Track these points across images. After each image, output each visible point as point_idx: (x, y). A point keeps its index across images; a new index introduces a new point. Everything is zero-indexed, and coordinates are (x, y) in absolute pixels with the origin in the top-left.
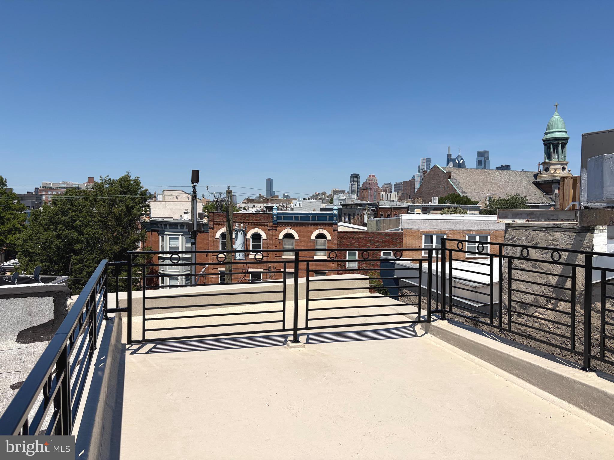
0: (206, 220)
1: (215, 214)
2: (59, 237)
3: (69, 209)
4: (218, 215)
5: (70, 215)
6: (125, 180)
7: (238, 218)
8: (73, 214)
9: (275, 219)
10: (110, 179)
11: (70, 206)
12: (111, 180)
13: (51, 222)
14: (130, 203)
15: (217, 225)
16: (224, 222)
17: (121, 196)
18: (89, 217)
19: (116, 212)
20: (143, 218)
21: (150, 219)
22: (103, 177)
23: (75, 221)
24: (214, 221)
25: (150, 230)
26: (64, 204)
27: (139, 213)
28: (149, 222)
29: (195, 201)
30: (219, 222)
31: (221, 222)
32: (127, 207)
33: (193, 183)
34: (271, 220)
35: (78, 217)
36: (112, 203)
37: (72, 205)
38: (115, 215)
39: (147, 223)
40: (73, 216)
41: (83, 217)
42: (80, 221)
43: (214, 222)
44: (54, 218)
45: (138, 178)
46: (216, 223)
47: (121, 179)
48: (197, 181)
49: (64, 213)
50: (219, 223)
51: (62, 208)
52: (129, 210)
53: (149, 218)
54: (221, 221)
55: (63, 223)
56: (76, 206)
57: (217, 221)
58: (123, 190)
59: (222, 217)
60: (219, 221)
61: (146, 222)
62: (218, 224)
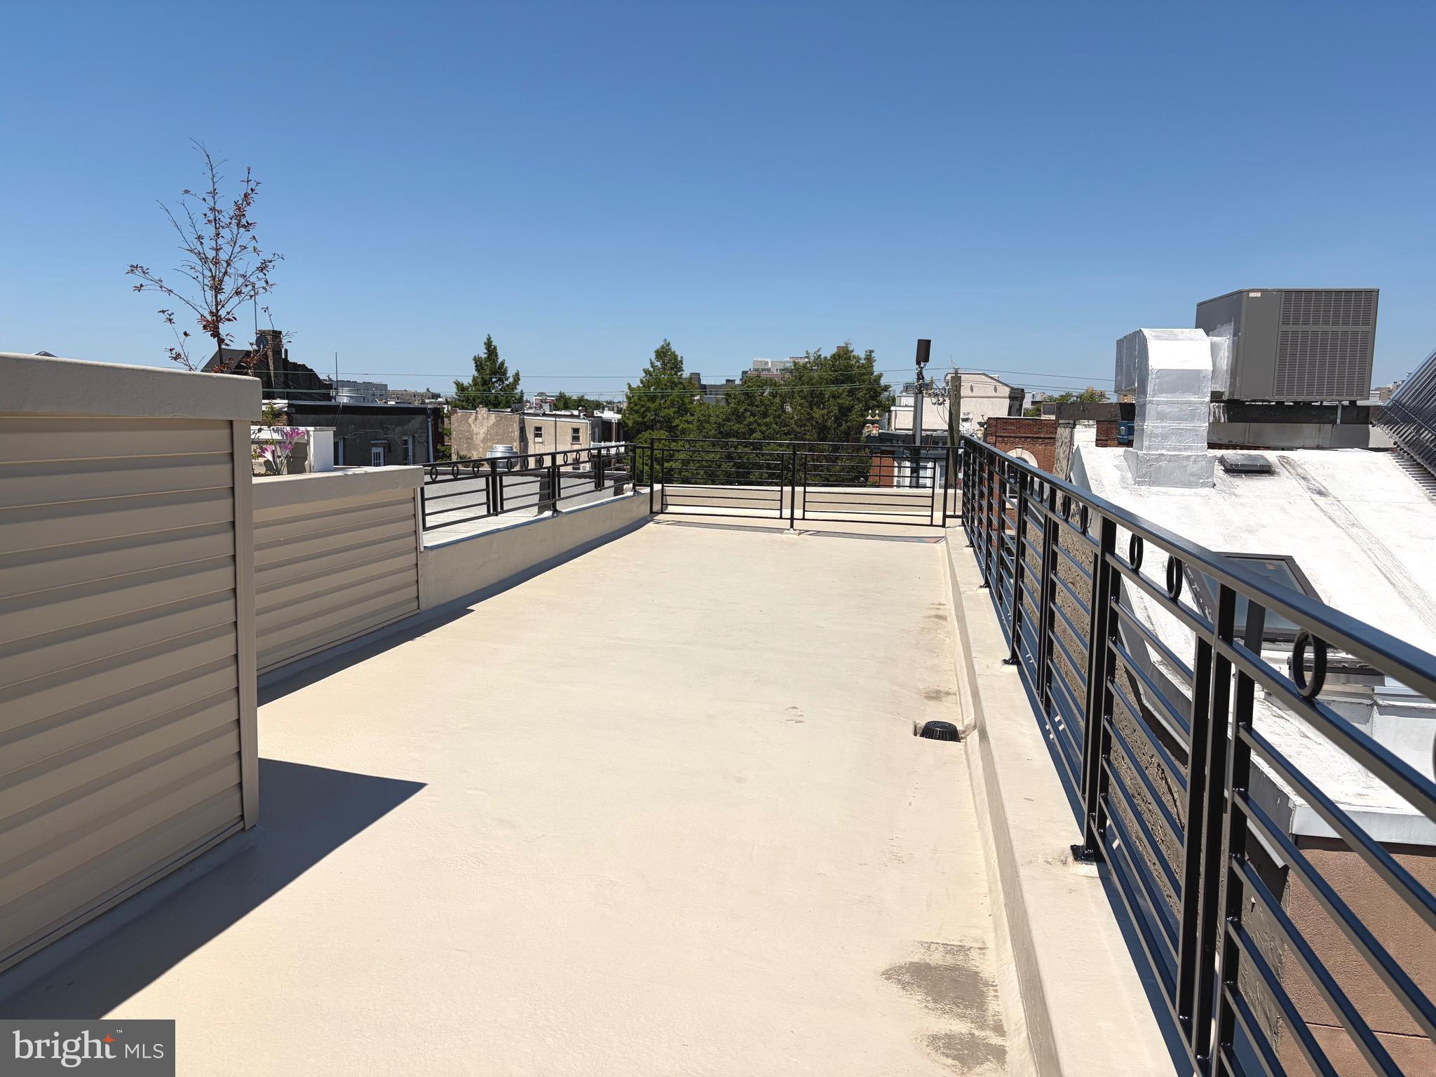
0: (981, 432)
1: (999, 421)
2: (729, 457)
3: (746, 410)
4: (1006, 422)
5: (746, 422)
6: (843, 354)
7: (1045, 429)
8: (752, 419)
9: (1124, 434)
10: (820, 355)
11: (749, 405)
12: (822, 357)
13: (720, 433)
14: (846, 401)
15: (1003, 444)
16: (1016, 437)
17: (833, 388)
18: (774, 426)
19: (817, 416)
20: (868, 427)
21: (880, 431)
22: (812, 352)
23: (752, 431)
24: (997, 434)
25: (879, 451)
26: (739, 403)
27: (861, 419)
28: (877, 435)
29: (920, 396)
30: (1007, 437)
31: (1010, 437)
32: (841, 407)
33: (918, 363)
34: (1114, 435)
35: (759, 425)
36: (815, 399)
37: (751, 404)
38: (817, 422)
39: (875, 437)
40: (750, 423)
41: (767, 425)
42: (761, 432)
43: (996, 436)
44: (723, 426)
45: (871, 352)
46: (1000, 439)
47: (835, 357)
48: (926, 360)
49: (739, 417)
50: (1006, 439)
51: (736, 409)
52: (845, 411)
53: (878, 429)
54: (1011, 435)
55: (736, 434)
56: (757, 406)
57: (1003, 435)
58: (837, 376)
59: (1012, 428)
60: (1006, 435)
61: (872, 435)
62: (1003, 441)
